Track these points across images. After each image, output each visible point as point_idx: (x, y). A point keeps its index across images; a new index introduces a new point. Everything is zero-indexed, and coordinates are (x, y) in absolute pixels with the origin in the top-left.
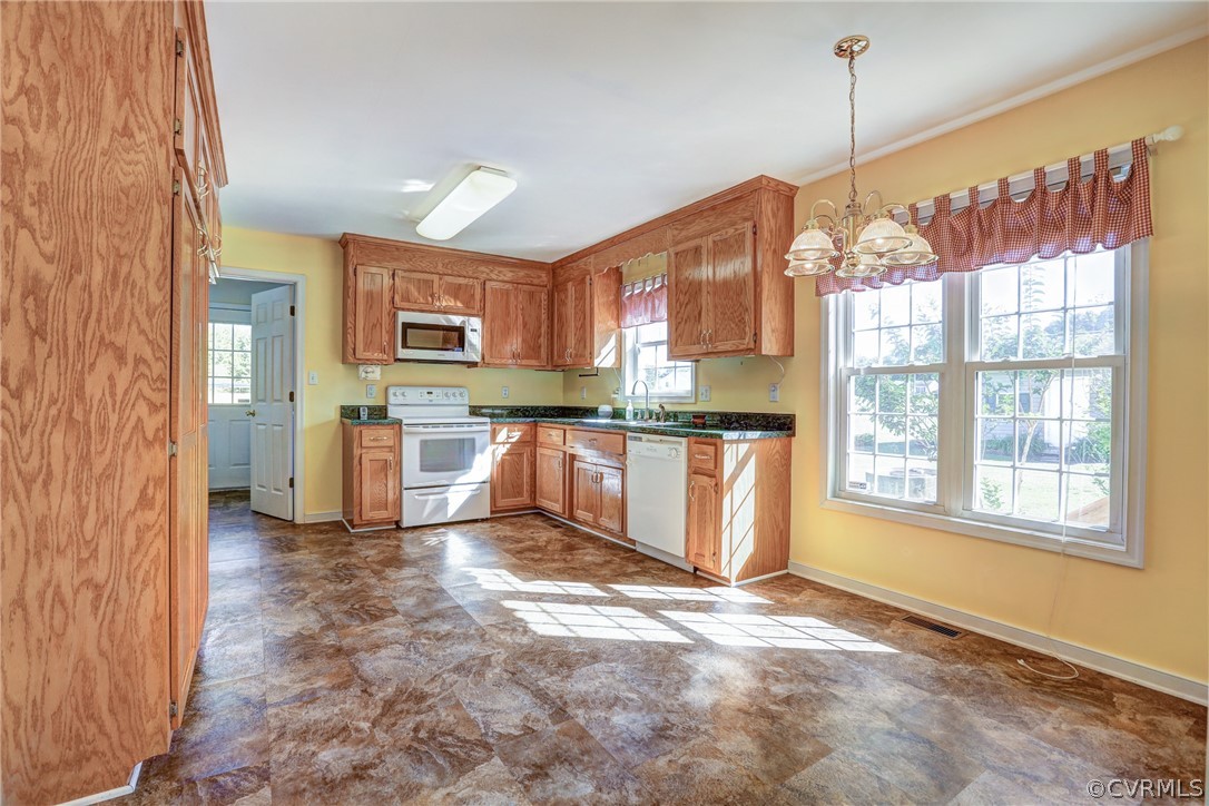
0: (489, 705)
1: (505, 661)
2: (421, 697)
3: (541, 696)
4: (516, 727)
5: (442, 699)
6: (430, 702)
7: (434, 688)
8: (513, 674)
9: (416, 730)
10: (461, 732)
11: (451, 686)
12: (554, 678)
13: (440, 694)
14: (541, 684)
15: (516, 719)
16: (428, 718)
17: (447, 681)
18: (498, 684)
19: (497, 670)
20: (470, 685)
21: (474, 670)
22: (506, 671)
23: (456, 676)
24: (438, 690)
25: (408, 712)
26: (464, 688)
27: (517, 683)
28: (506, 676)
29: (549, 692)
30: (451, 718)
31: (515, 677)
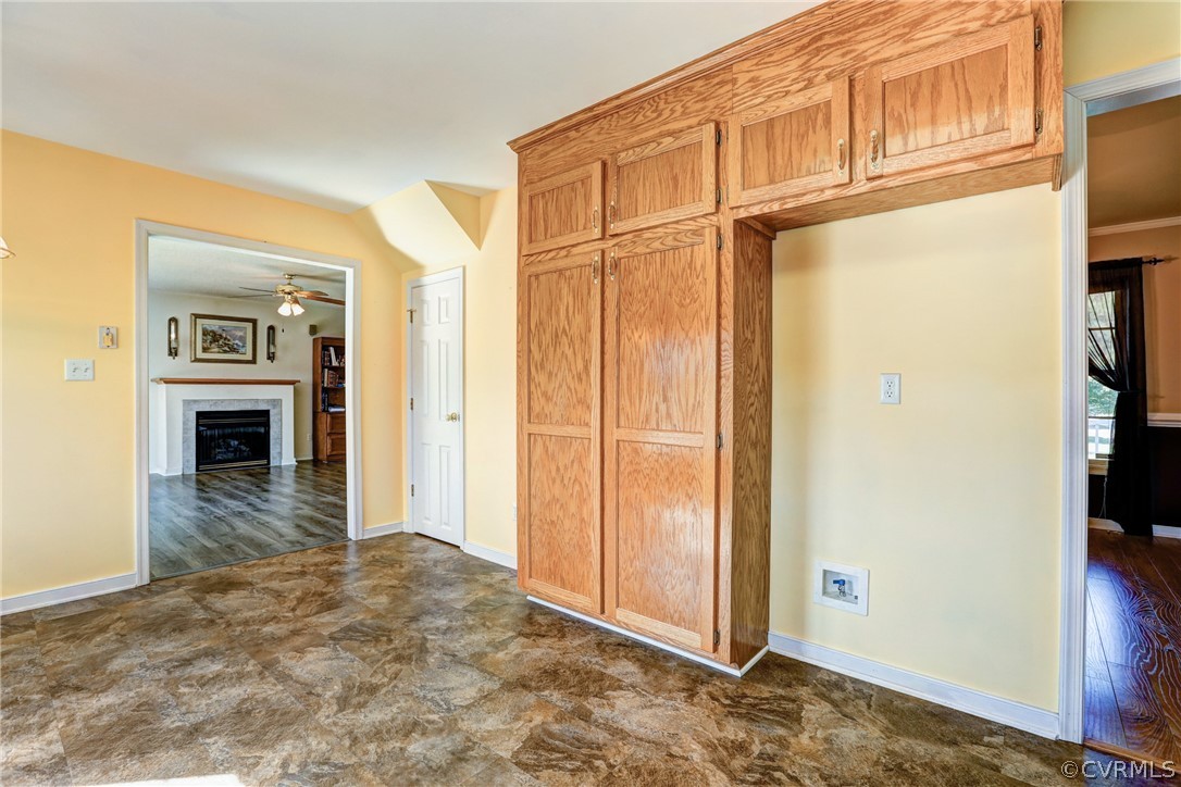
0: (335, 663)
1: (320, 707)
2: (399, 659)
3: (284, 678)
4: (311, 652)
5: (379, 661)
6: (389, 657)
7: (392, 668)
8: (310, 693)
9: (390, 641)
10: (356, 644)
11: (375, 672)
12: (264, 695)
13: (384, 664)
14: (280, 687)
15: (309, 657)
16: (384, 647)
17: (381, 675)
18: (327, 681)
19: (329, 694)
20: (356, 675)
21: (355, 691)
22: (318, 695)
23: (374, 681)
24: (387, 667)
25: (404, 648)
26: (360, 672)
27: (307, 685)
28: (319, 690)
29: (274, 681)
30: (366, 650)
31: (308, 692)
